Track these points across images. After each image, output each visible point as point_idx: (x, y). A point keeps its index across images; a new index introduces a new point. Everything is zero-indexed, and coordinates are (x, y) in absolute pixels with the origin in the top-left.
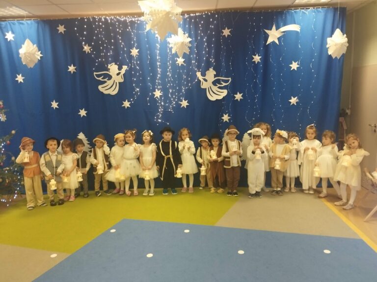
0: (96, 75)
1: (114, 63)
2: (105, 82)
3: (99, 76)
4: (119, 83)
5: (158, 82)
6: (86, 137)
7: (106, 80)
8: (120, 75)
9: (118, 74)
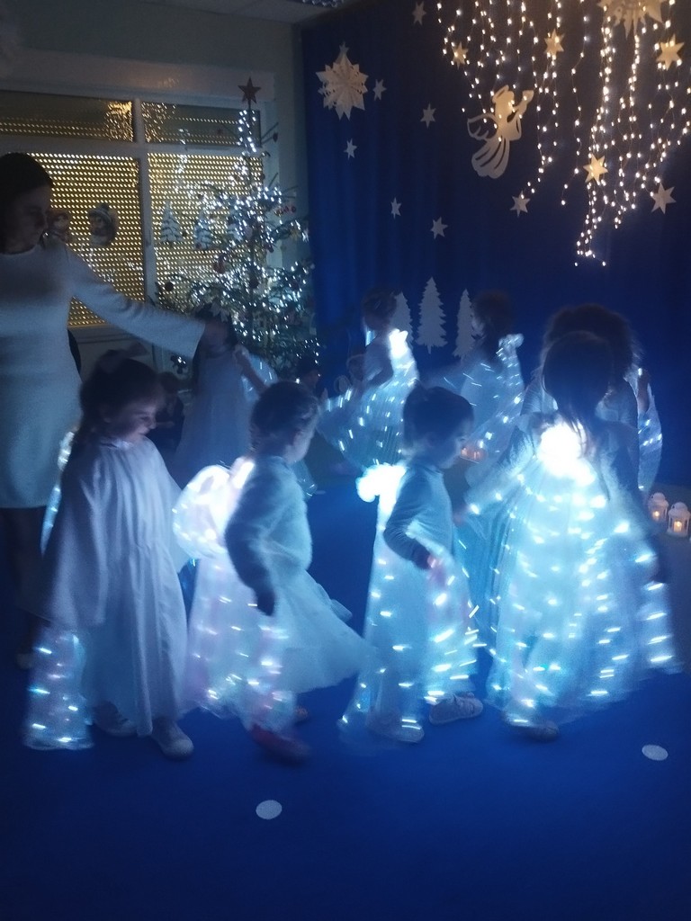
0: (471, 125)
1: (507, 87)
2: (484, 142)
3: (474, 127)
4: (511, 142)
5: (598, 134)
6: (438, 291)
7: (484, 137)
8: (514, 121)
9: (510, 118)
